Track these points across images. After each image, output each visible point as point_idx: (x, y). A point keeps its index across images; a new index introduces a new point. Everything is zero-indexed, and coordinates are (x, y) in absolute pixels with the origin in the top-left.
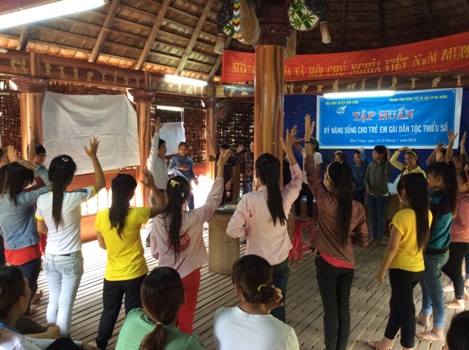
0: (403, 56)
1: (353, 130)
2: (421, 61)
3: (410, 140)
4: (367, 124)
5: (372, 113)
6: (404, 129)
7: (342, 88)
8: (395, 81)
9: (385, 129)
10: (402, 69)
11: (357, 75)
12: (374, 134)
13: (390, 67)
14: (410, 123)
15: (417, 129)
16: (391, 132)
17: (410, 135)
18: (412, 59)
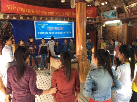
0: (70, 12)
1: (47, 33)
2: (74, 14)
3: (63, 36)
4: (51, 31)
5: (53, 28)
6: (61, 33)
7: (54, 19)
8: (68, 19)
9: (56, 33)
10: (70, 16)
11: (58, 16)
12: (53, 34)
13: (67, 15)
14: (62, 31)
15: (64, 33)
16: (58, 33)
17: (63, 34)
18: (72, 13)
